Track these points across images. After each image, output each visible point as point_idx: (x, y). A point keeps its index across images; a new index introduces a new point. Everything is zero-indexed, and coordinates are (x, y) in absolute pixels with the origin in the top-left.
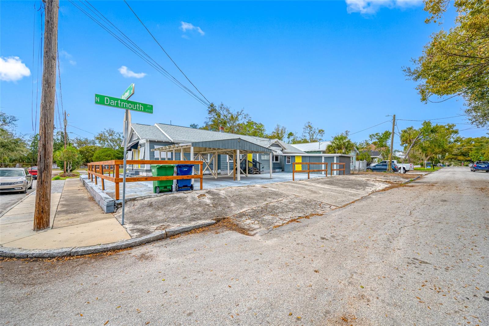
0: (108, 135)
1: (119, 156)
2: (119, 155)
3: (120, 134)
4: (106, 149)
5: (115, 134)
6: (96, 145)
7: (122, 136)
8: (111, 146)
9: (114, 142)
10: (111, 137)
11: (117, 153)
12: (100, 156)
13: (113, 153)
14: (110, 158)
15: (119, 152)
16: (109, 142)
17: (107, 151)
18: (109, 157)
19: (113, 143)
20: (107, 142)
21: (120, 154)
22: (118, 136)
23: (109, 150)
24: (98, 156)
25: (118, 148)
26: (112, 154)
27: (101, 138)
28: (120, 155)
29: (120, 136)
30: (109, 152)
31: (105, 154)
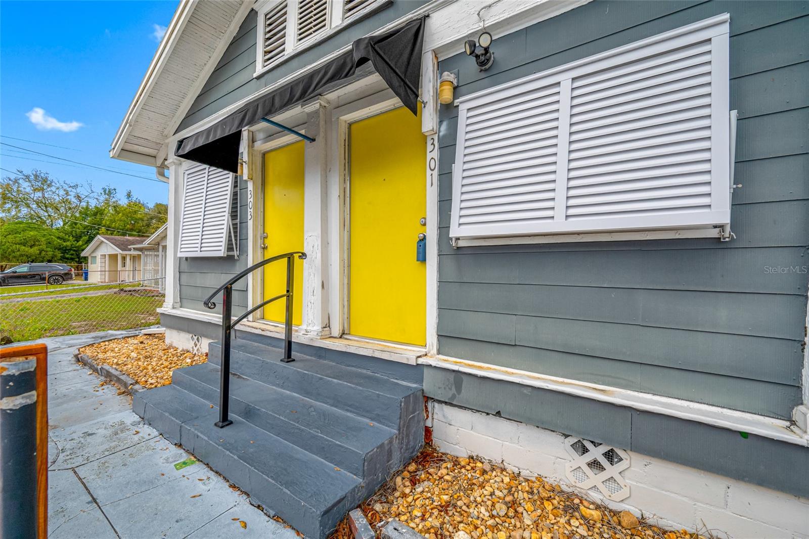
0: (28, 190)
1: (65, 244)
2: (65, 242)
3: (69, 190)
4: (22, 226)
7: (73, 194)
8: (40, 218)
9: (50, 209)
10: (39, 194)
11: (59, 238)
13: (45, 236)
14: (36, 248)
15: (66, 234)
16: (34, 206)
17: (25, 230)
18: (31, 247)
19: (47, 211)
20: (28, 206)
21: (68, 240)
22: (62, 192)
23: (33, 229)
25: (62, 224)
26: (43, 239)
28: (68, 243)
29: (67, 194)
30: (32, 233)
31: (18, 239)
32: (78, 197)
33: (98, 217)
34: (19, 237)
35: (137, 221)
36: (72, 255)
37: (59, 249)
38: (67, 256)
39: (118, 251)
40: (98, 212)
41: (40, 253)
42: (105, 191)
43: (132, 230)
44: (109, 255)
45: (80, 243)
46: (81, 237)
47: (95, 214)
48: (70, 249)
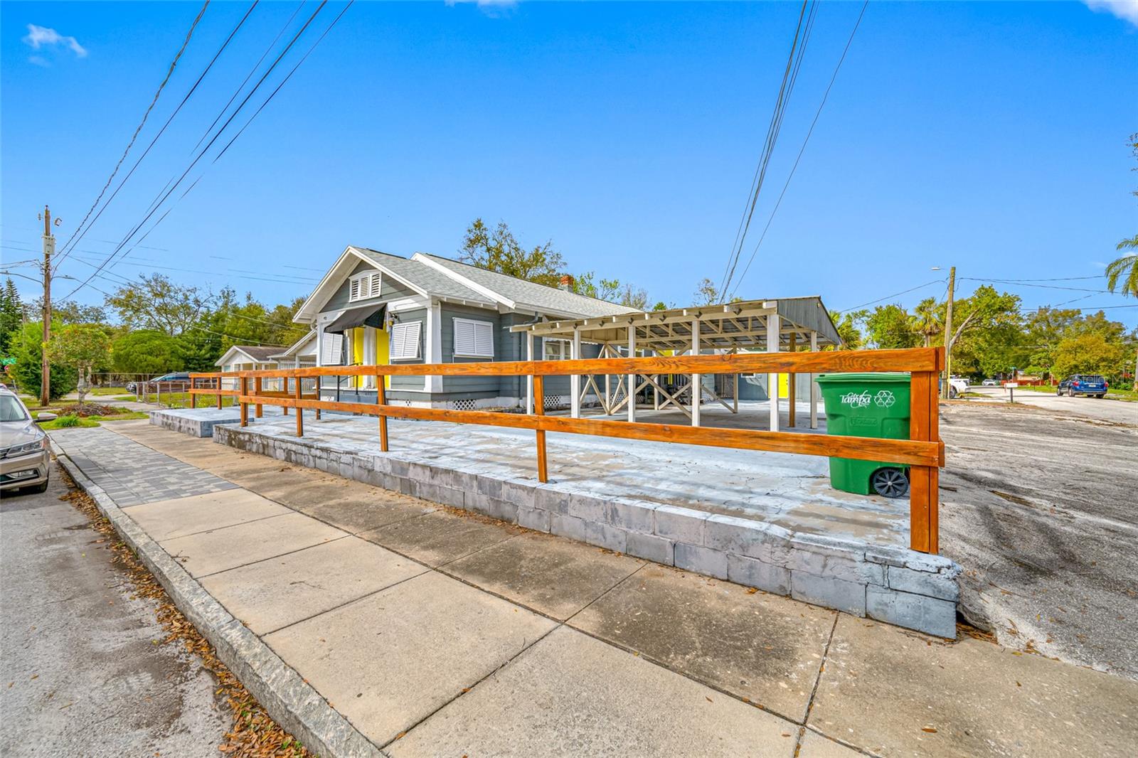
0: (149, 296)
1: (188, 353)
2: (188, 351)
3: (188, 294)
4: (146, 335)
5: (172, 294)
6: (103, 322)
7: (192, 297)
8: (160, 325)
9: (169, 316)
10: (159, 300)
11: (182, 346)
12: (128, 355)
13: (168, 344)
16: (154, 313)
17: (150, 339)
18: (157, 356)
19: (166, 318)
20: (148, 313)
21: (192, 349)
22: (181, 297)
23: (157, 338)
24: (122, 352)
25: (182, 330)
26: (168, 348)
27: (129, 302)
28: (192, 352)
29: (186, 298)
30: (157, 342)
31: (144, 348)
32: (197, 301)
33: (220, 323)
34: (147, 346)
35: (257, 325)
36: (195, 364)
37: (182, 358)
38: (191, 366)
39: (255, 361)
40: (219, 318)
41: (165, 363)
42: (223, 294)
43: (253, 337)
44: (244, 365)
45: (203, 352)
46: (203, 346)
47: (217, 321)
48: (193, 359)
